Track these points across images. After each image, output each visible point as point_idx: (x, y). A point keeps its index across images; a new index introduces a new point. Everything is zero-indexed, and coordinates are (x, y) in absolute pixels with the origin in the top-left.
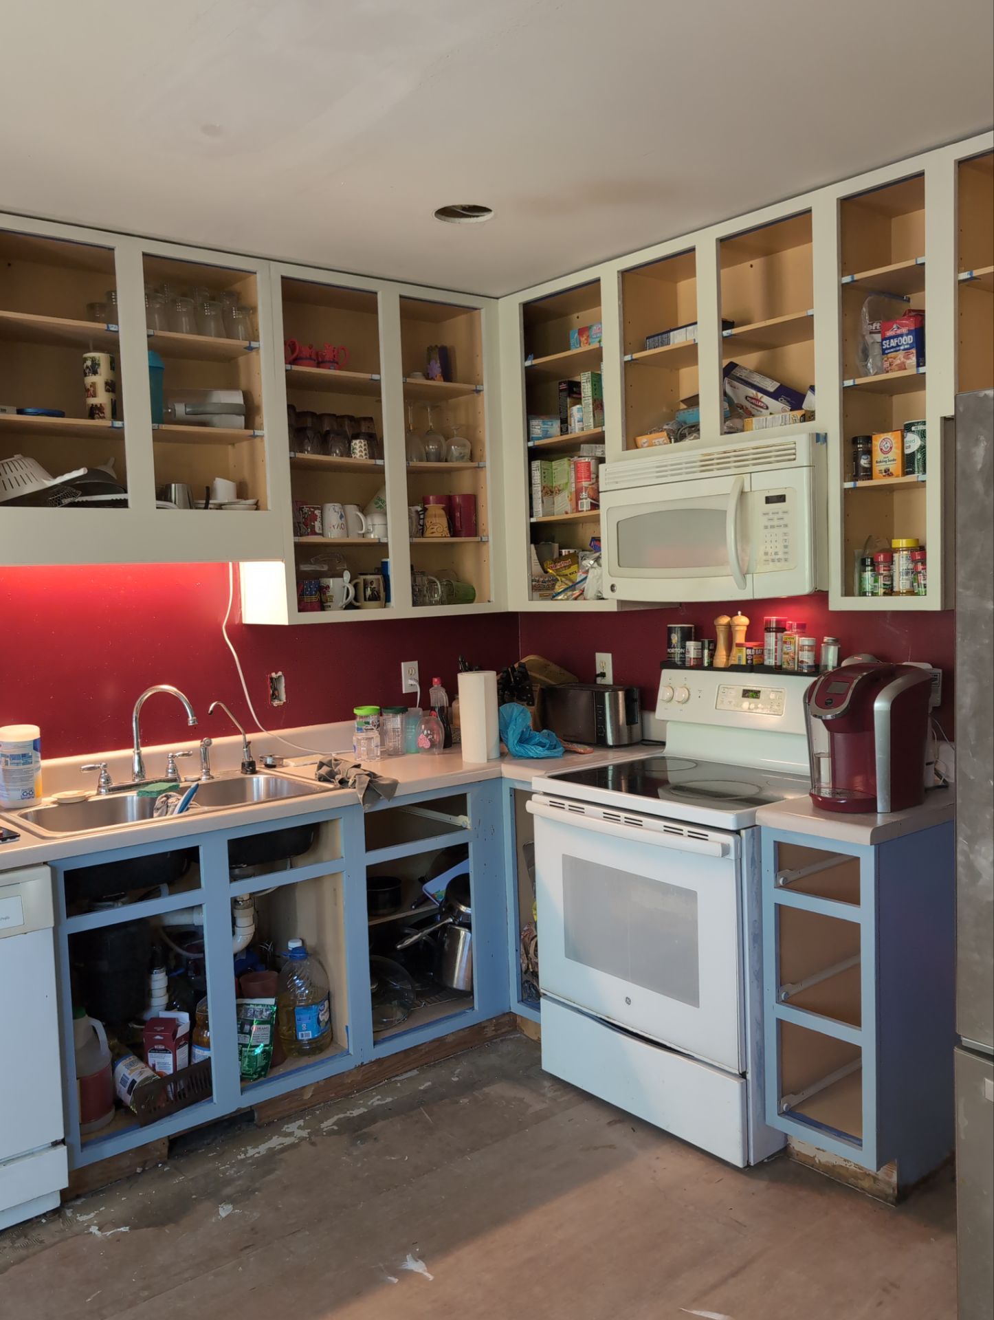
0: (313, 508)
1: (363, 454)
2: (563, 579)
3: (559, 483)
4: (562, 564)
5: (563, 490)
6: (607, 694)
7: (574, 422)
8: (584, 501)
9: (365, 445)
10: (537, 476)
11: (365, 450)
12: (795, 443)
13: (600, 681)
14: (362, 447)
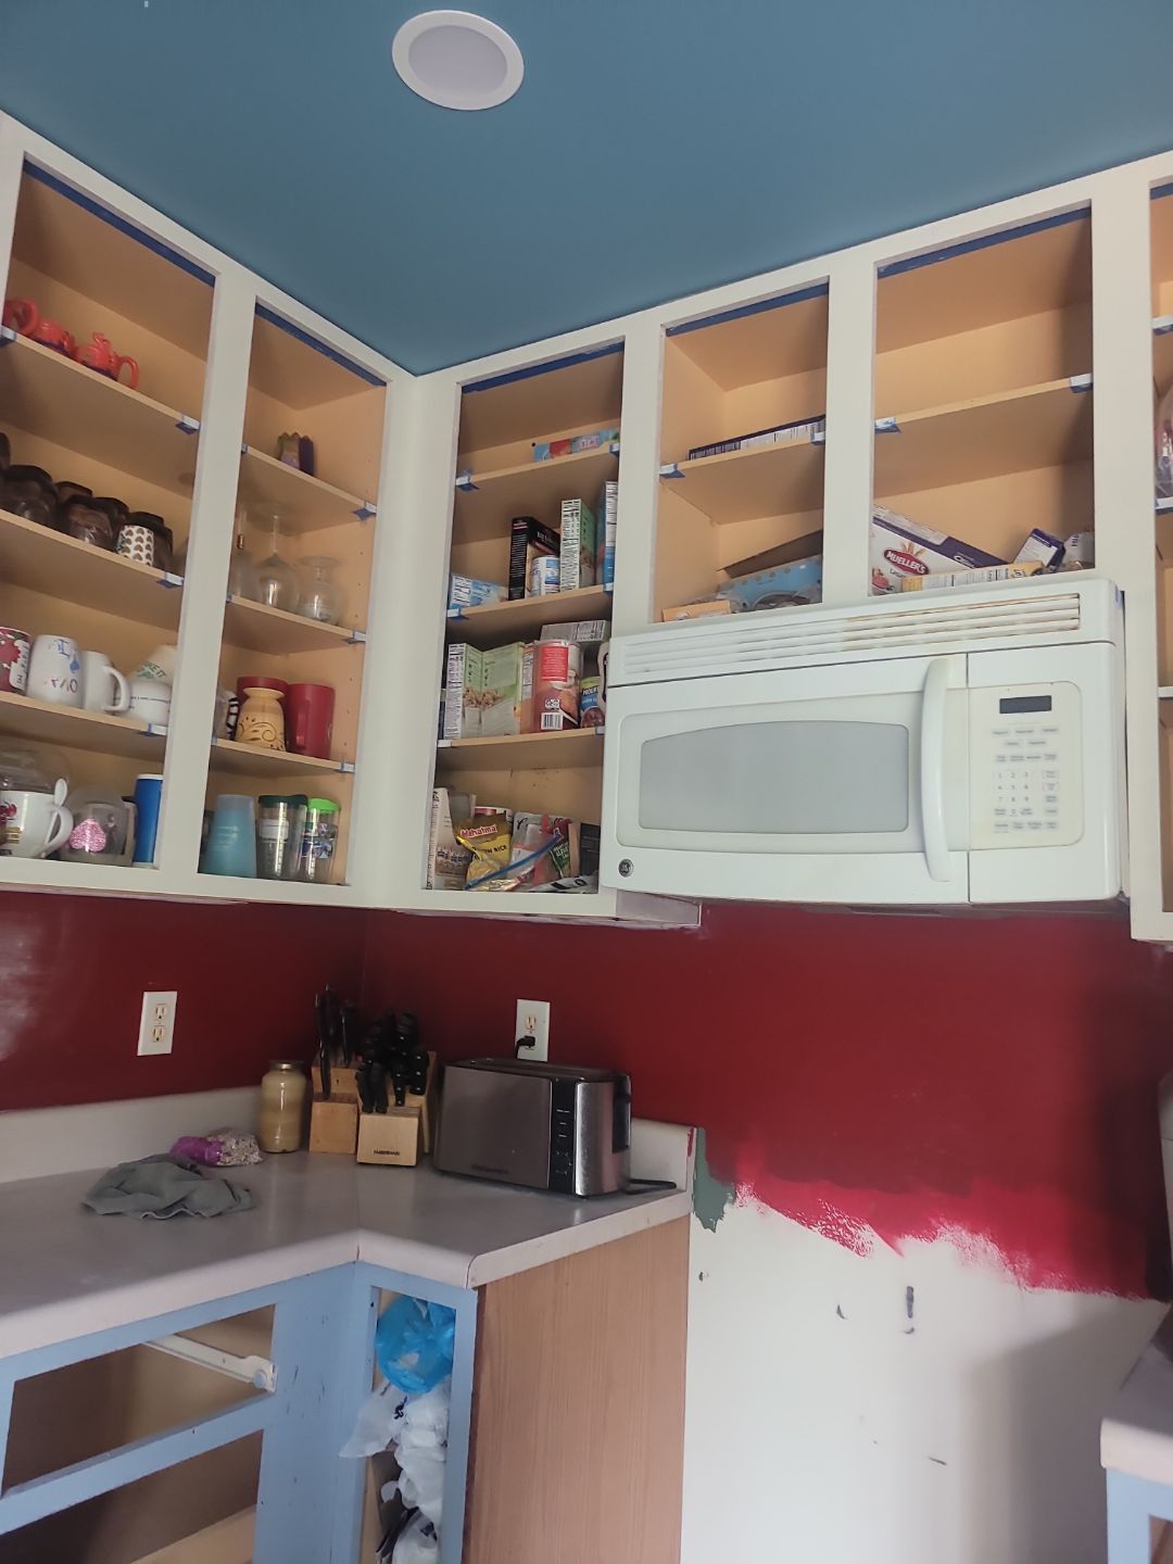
0: (11, 633)
1: (143, 555)
2: (485, 856)
3: (496, 686)
4: (483, 830)
5: (501, 698)
6: (579, 1087)
7: (540, 584)
8: (554, 714)
9: (149, 539)
10: (457, 669)
11: (148, 547)
12: (1078, 597)
13: (524, 1053)
14: (142, 541)
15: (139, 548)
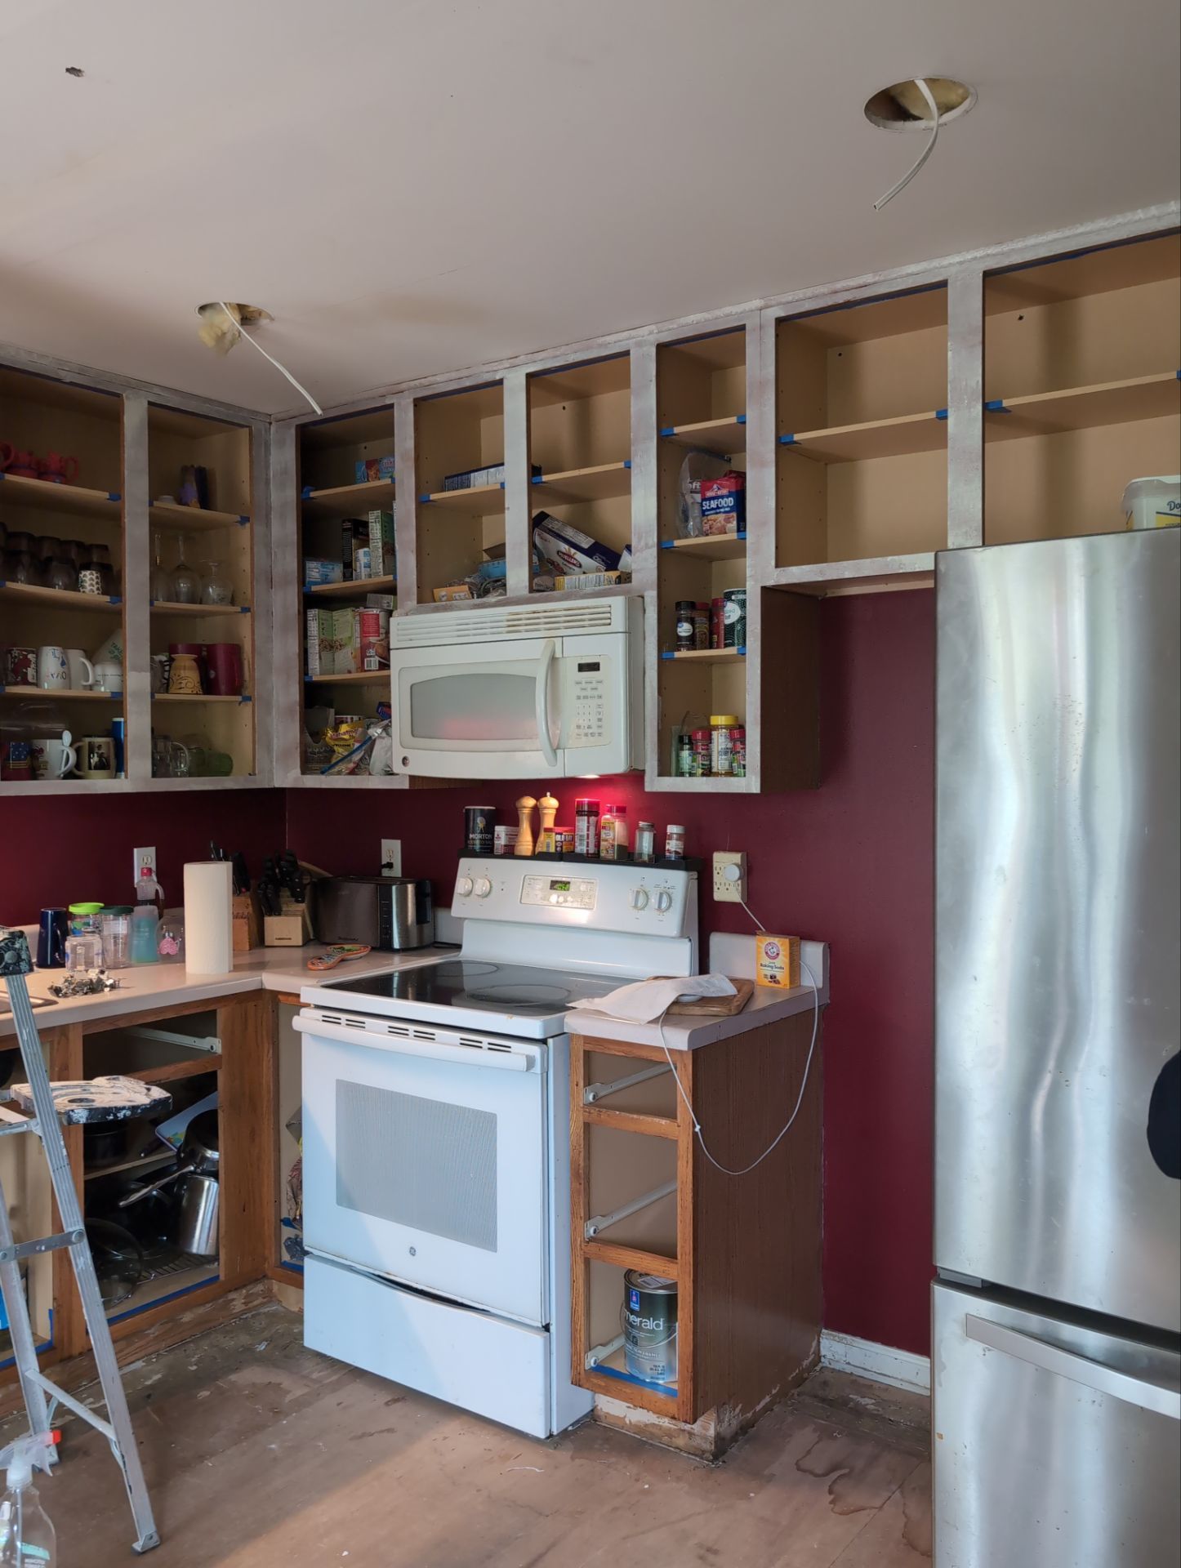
0: (25, 651)
1: (95, 589)
3: (340, 637)
5: (346, 645)
6: (394, 888)
7: (360, 568)
8: (372, 659)
9: (97, 578)
10: (313, 628)
11: (97, 583)
12: (610, 606)
13: (386, 872)
14: (93, 580)
15: (92, 585)
